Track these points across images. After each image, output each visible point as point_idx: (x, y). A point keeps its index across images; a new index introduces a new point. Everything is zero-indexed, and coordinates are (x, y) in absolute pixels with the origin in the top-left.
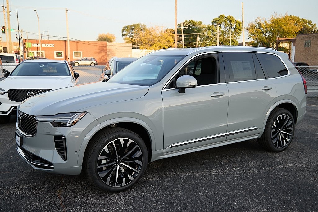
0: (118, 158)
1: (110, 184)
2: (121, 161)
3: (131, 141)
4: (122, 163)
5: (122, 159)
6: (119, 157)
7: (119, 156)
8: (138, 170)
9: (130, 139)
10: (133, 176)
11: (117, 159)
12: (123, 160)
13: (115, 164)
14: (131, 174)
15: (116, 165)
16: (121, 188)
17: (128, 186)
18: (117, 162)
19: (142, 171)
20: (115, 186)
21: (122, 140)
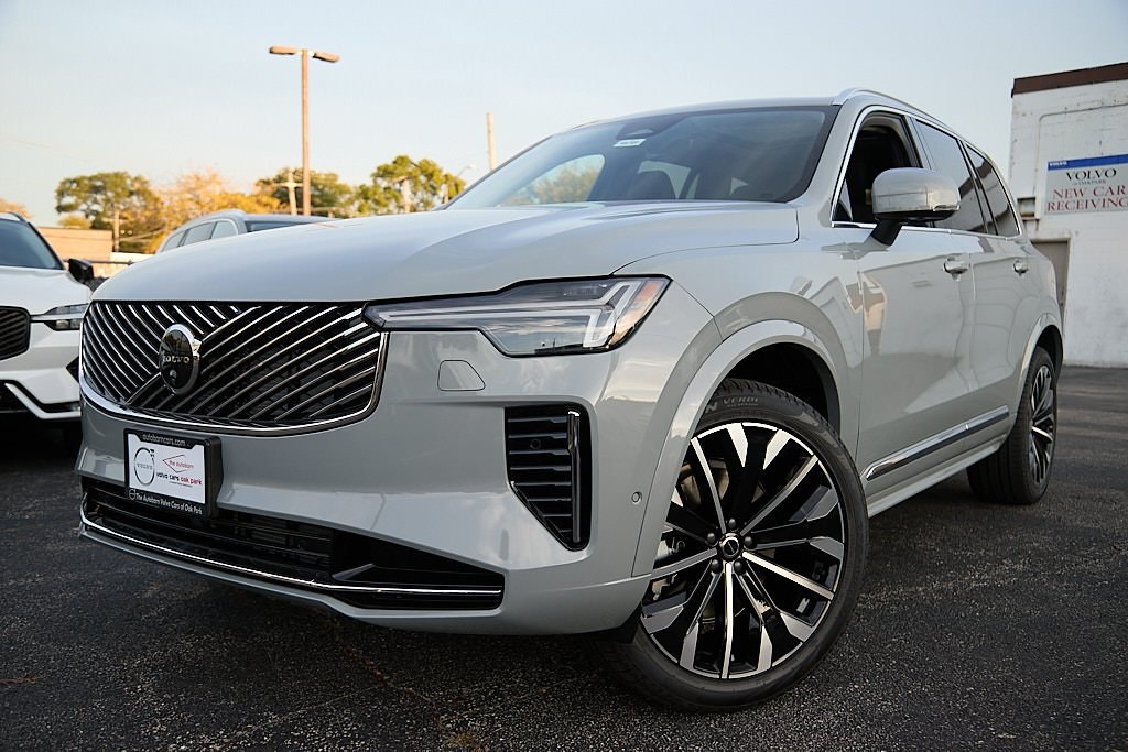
0: (724, 530)
1: (696, 664)
2: (742, 545)
3: (780, 439)
4: (746, 555)
5: (743, 533)
6: (727, 525)
7: (727, 518)
8: (827, 587)
9: (780, 427)
10: (805, 617)
11: (720, 536)
12: (748, 539)
13: (713, 558)
14: (793, 612)
15: (719, 569)
16: (753, 685)
17: (789, 670)
18: (718, 547)
19: (844, 592)
20: (724, 676)
21: (737, 432)
